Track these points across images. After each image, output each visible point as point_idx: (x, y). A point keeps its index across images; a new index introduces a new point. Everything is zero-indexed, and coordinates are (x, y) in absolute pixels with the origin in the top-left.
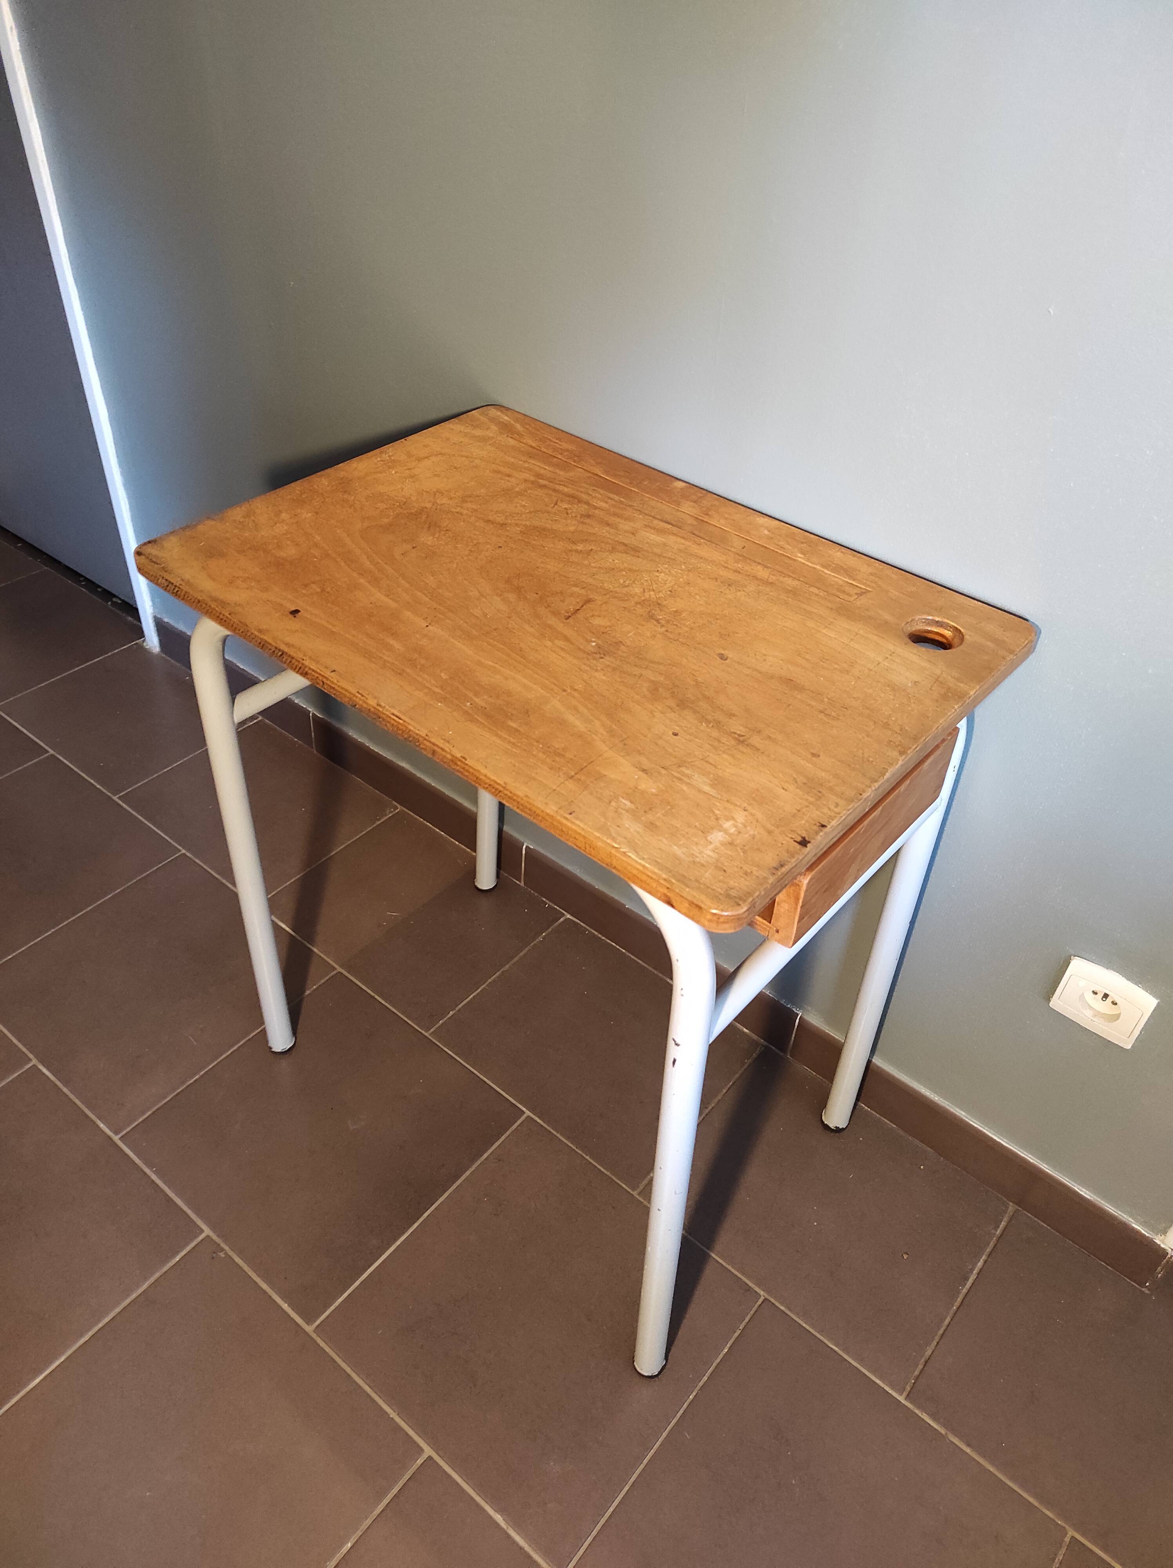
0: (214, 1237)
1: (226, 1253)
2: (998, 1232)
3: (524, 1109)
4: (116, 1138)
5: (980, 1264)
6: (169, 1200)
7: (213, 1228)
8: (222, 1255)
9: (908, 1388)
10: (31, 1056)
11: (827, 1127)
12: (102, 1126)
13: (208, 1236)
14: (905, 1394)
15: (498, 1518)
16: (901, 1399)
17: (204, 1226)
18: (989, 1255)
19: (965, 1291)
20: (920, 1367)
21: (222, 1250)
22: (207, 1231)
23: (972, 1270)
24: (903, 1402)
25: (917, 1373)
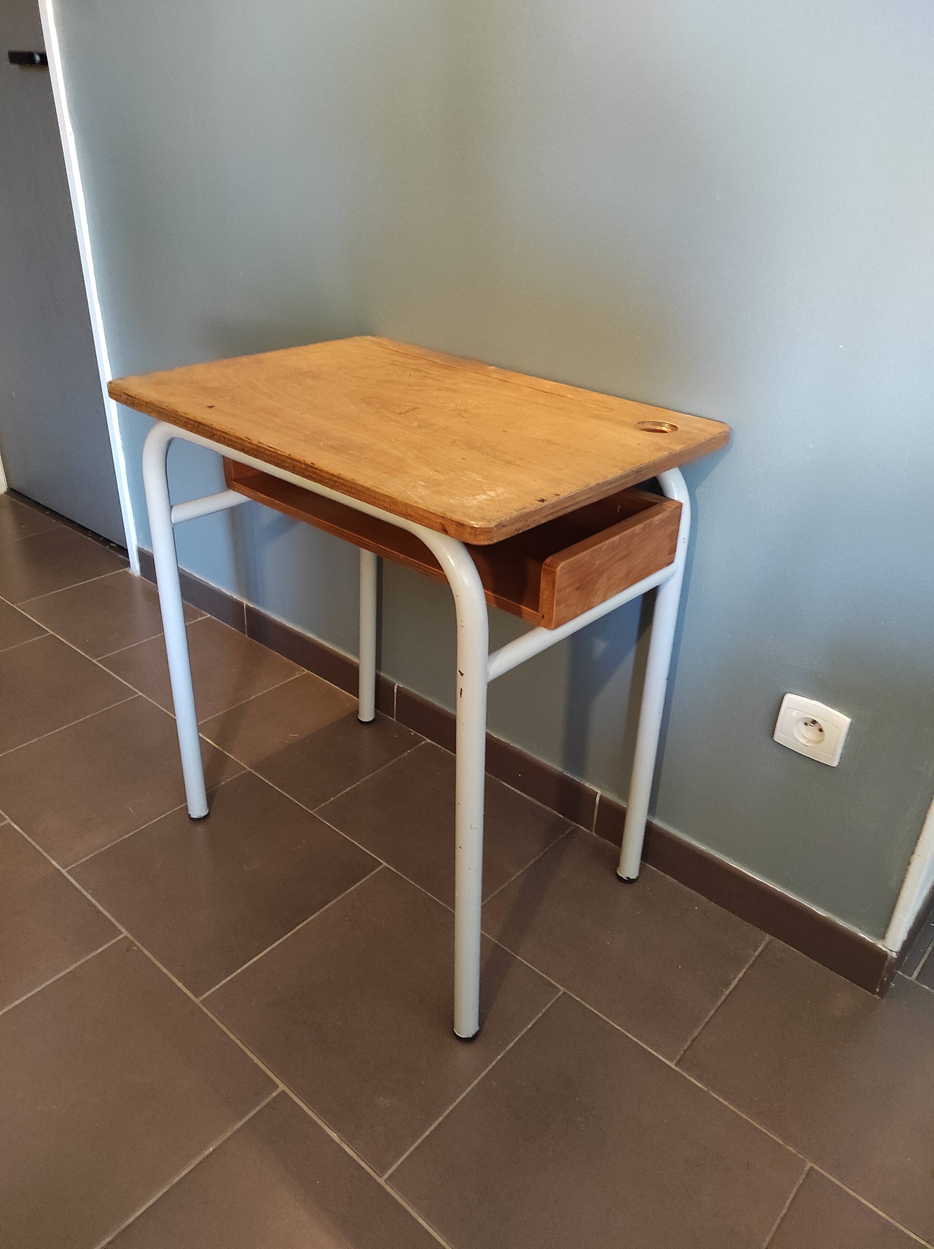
0: (131, 937)
1: (138, 948)
2: (757, 953)
3: (382, 862)
4: (64, 871)
5: (741, 975)
6: (99, 912)
7: (130, 930)
8: (135, 948)
9: (678, 1057)
10: (7, 817)
11: (620, 879)
12: (54, 863)
13: (126, 937)
14: (675, 1062)
15: (334, 1136)
16: (672, 1065)
17: (123, 930)
18: (749, 969)
19: (727, 992)
20: (688, 1043)
21: (135, 945)
22: (125, 933)
23: (734, 978)
24: (673, 1067)
25: (685, 1048)
